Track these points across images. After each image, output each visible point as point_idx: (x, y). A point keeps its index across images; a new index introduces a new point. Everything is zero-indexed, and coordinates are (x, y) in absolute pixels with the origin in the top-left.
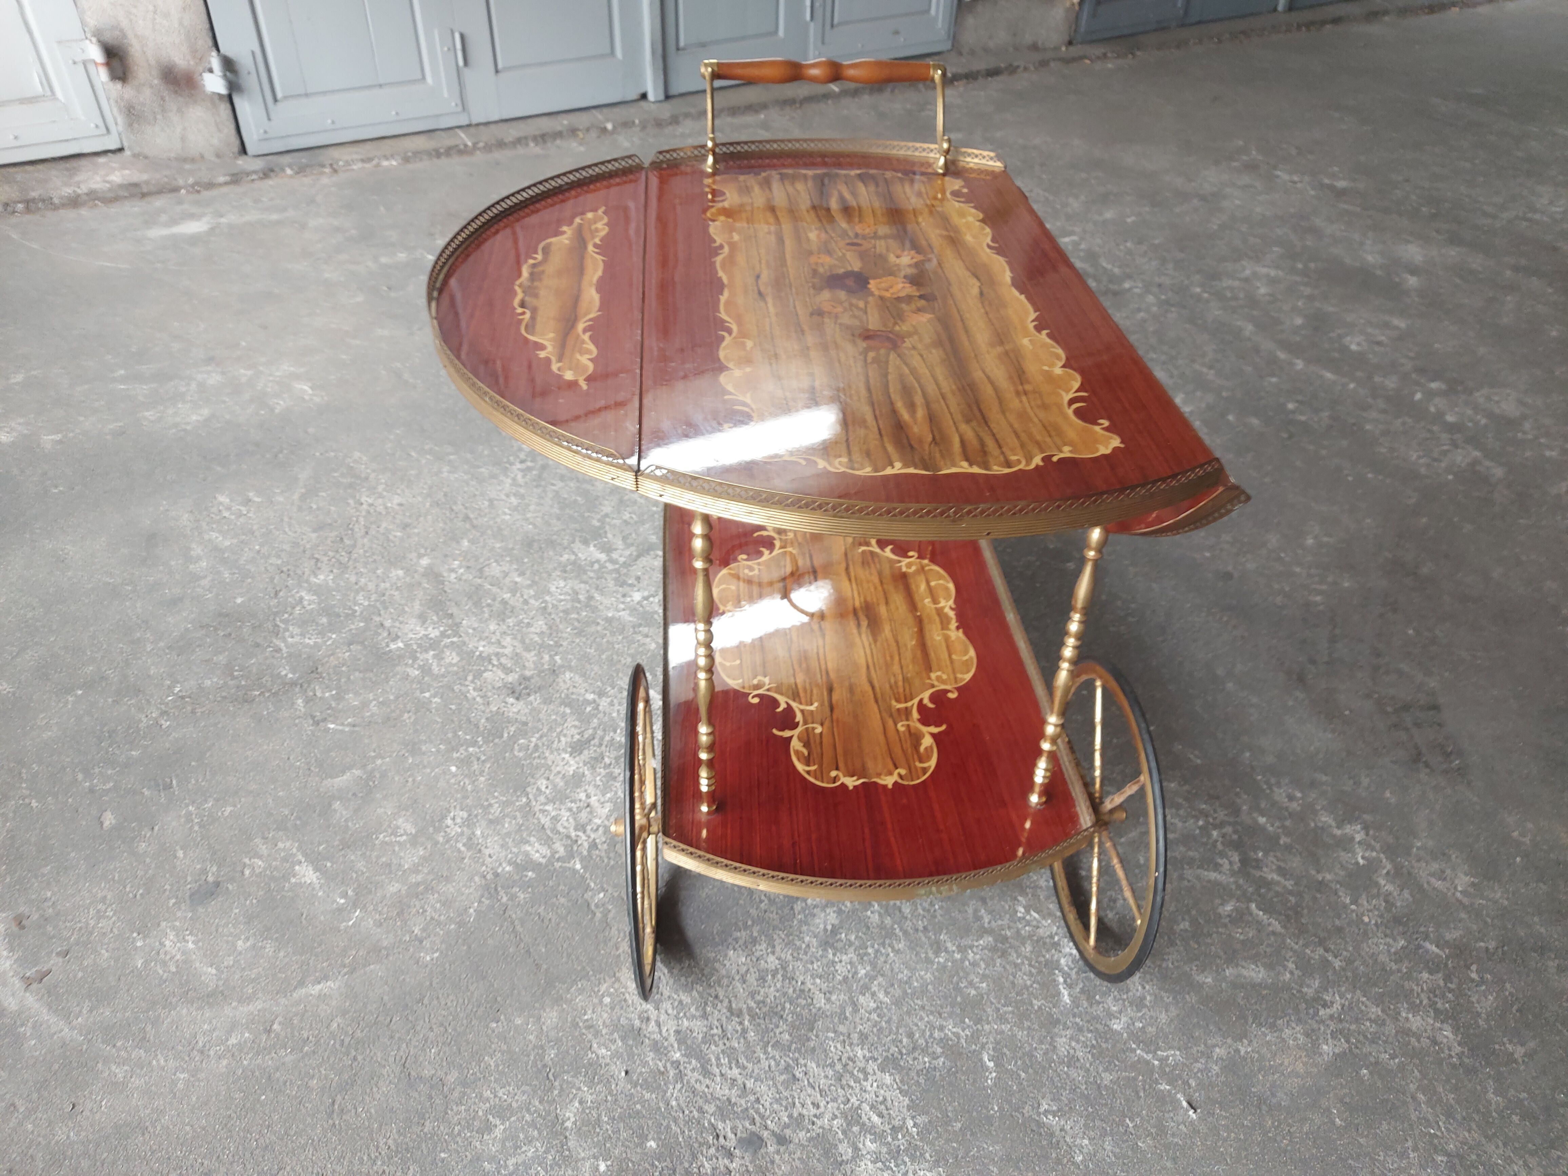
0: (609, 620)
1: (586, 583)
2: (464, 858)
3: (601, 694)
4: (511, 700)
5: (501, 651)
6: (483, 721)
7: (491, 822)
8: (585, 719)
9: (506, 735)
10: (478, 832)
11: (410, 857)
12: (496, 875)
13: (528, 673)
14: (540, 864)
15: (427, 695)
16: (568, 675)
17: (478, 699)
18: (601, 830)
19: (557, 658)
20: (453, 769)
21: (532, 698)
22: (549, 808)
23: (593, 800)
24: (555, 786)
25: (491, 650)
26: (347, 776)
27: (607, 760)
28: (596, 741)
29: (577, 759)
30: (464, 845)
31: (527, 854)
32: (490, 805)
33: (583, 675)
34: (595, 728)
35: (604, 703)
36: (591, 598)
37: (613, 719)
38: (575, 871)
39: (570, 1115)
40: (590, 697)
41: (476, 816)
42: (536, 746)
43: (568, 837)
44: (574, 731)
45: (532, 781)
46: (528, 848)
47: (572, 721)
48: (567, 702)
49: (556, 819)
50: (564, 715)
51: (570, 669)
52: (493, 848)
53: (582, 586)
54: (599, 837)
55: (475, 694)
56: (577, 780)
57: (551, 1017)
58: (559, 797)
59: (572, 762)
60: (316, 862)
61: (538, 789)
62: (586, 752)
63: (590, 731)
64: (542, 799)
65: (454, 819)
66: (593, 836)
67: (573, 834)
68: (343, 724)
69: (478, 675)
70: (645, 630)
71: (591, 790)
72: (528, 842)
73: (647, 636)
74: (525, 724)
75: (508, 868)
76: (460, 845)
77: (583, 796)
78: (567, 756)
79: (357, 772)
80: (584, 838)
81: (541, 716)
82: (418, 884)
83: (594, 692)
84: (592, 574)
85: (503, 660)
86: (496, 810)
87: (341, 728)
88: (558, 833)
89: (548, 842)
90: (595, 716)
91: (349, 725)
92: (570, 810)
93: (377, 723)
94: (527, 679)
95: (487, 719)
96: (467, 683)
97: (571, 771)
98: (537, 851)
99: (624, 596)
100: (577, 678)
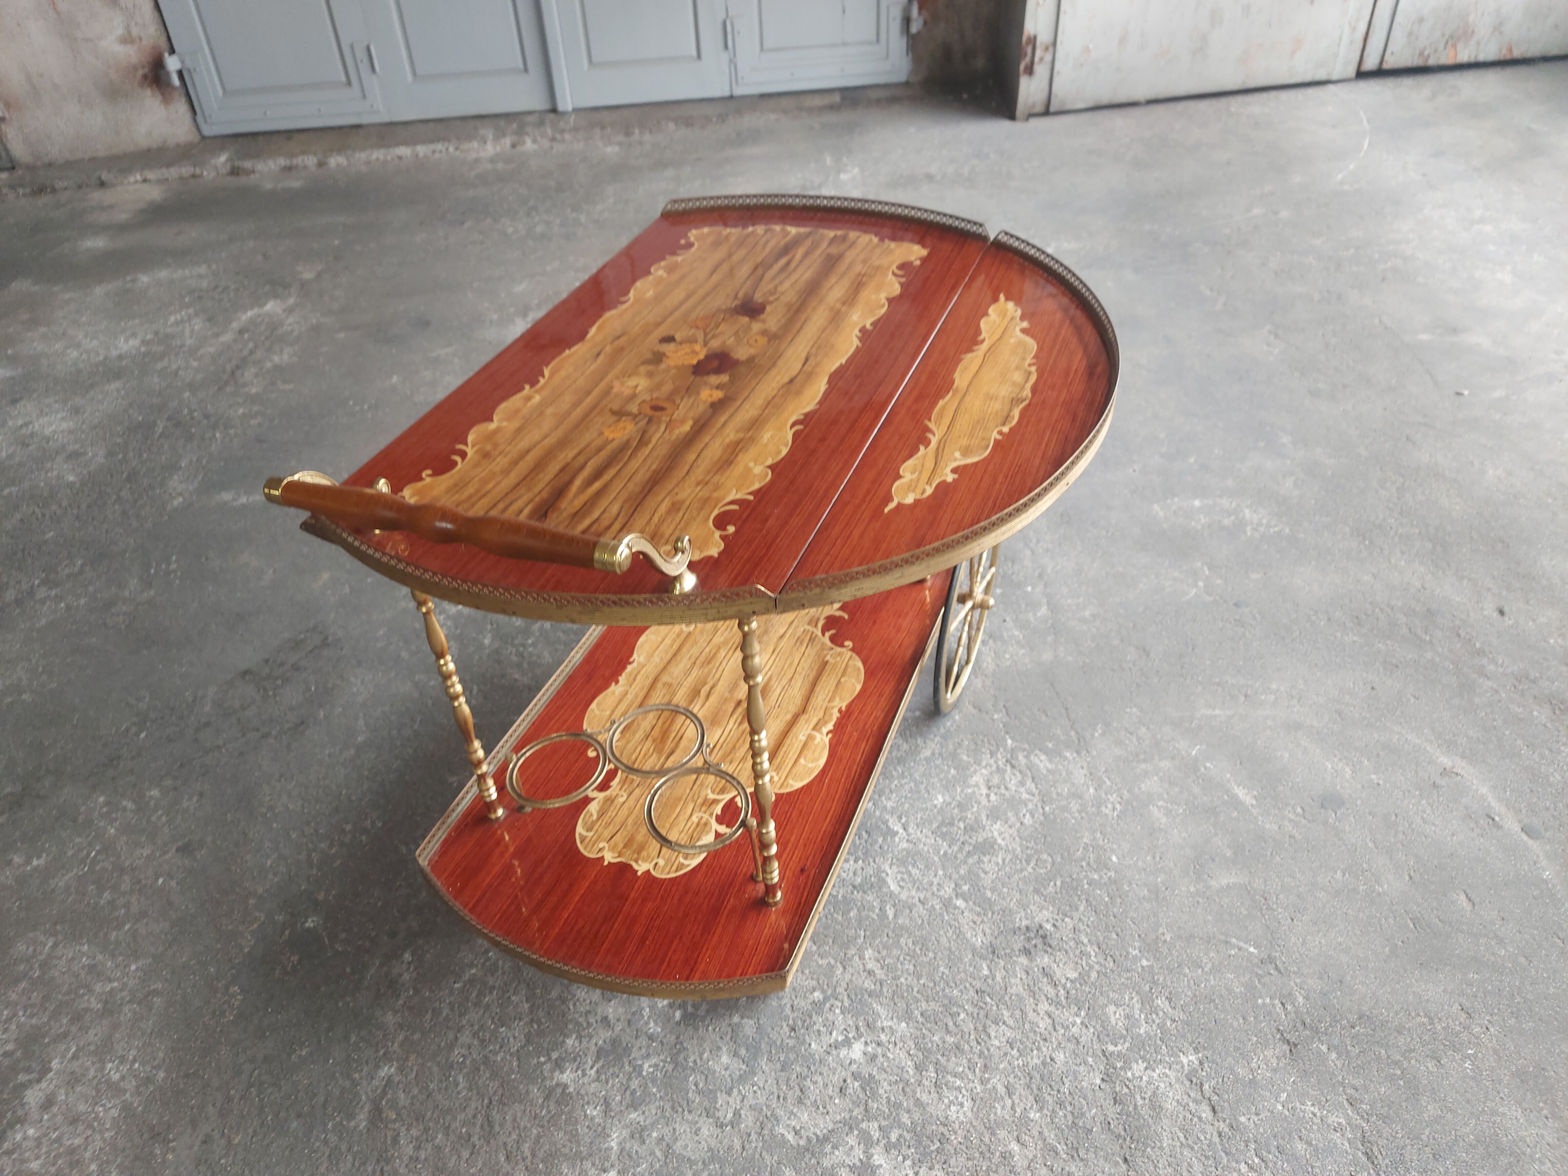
0: (908, 1016)
1: (918, 1103)
2: (1105, 771)
3: (947, 904)
4: (1048, 926)
5: (1052, 1009)
6: (1082, 908)
7: (1080, 797)
8: (972, 877)
9: (1058, 883)
10: (1092, 790)
11: (1151, 785)
12: (1078, 753)
13: (1023, 960)
14: (1040, 750)
15: (1145, 963)
16: (978, 941)
17: (1086, 941)
18: (984, 764)
19: (986, 972)
20: (1114, 858)
21: (1025, 923)
22: (1025, 796)
23: (984, 791)
24: (1017, 815)
25: (1066, 1016)
26: (1224, 882)
27: (962, 825)
28: (967, 848)
29: (990, 835)
30: (1105, 783)
31: (1050, 761)
32: (1079, 812)
33: (959, 934)
34: (965, 862)
35: (948, 890)
36: (919, 1068)
37: (944, 868)
38: (1013, 739)
39: (1043, 611)
40: (960, 903)
41: (1093, 806)
42: (1028, 862)
43: (1013, 767)
44: (987, 867)
45: (1037, 826)
46: (1049, 766)
47: (987, 880)
48: (984, 905)
49: (1022, 783)
50: (993, 890)
51: (974, 950)
52: (1079, 775)
53: (925, 1098)
54: (986, 759)
55: (1089, 949)
56: (995, 814)
57: (1047, 656)
58: (1014, 803)
59: (996, 834)
60: (1236, 804)
61: (1033, 816)
62: (980, 840)
63: (970, 861)
64: (1030, 806)
65: (1114, 809)
66: (992, 761)
67: (1009, 768)
68: (1240, 949)
69: (1083, 978)
70: (868, 984)
71: (984, 801)
72: (1048, 771)
73: (870, 973)
74: (1036, 891)
75: (1068, 754)
76: (1108, 783)
77: (993, 797)
78: (999, 841)
79: (1213, 883)
80: (1000, 763)
81: (1018, 896)
82: (1145, 761)
83: (955, 907)
84: (905, 1119)
85: (1051, 991)
86: (1075, 806)
87: (1242, 944)
88: (1020, 772)
89: (1030, 767)
90: (962, 878)
91: (1233, 946)
92: (1007, 789)
93: (1201, 939)
94: (1027, 952)
95: (1077, 909)
96: (1097, 967)
97: (998, 826)
98: (1042, 762)
99: (873, 1058)
100: (969, 935)
